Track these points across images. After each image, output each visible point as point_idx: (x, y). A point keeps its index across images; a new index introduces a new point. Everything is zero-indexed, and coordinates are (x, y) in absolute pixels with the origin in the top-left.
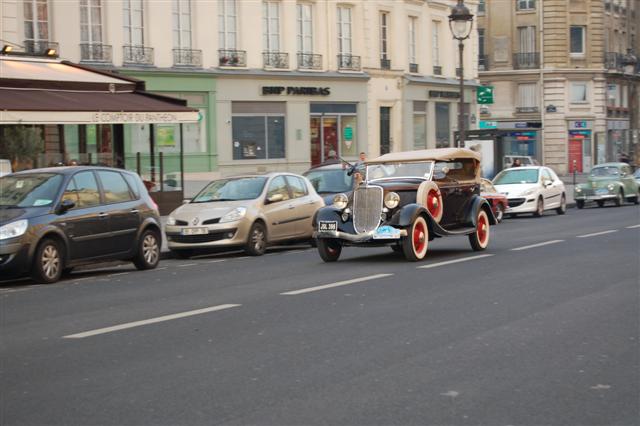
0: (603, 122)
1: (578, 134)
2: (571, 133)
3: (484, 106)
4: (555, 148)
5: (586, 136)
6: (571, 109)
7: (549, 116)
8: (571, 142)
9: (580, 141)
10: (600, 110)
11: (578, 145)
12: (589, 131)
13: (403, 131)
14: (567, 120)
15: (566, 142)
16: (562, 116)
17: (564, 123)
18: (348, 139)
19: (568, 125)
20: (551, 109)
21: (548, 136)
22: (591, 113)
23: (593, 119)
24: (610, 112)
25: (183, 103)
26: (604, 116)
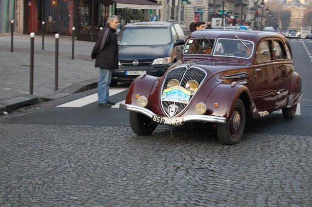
0: (207, 9)
1: (198, 13)
2: (196, 13)
3: (184, 2)
4: (189, 19)
5: (201, 14)
6: (197, 3)
7: (187, 6)
8: (195, 16)
9: (199, 16)
10: (207, 4)
11: (198, 18)
12: (202, 13)
13: (164, 9)
14: (195, 8)
15: (193, 17)
16: (193, 6)
17: (193, 9)
18: (151, 13)
19: (195, 10)
20: (189, 3)
21: (186, 14)
22: (203, 5)
23: (204, 8)
24: (210, 5)
25: (156, 2)
26: (207, 7)
